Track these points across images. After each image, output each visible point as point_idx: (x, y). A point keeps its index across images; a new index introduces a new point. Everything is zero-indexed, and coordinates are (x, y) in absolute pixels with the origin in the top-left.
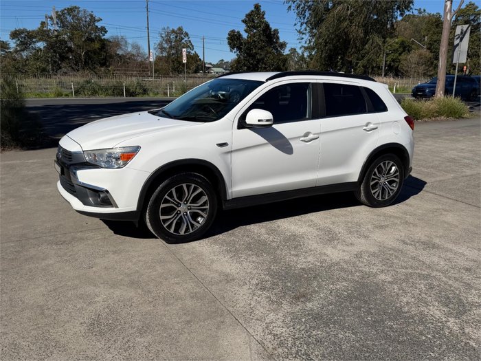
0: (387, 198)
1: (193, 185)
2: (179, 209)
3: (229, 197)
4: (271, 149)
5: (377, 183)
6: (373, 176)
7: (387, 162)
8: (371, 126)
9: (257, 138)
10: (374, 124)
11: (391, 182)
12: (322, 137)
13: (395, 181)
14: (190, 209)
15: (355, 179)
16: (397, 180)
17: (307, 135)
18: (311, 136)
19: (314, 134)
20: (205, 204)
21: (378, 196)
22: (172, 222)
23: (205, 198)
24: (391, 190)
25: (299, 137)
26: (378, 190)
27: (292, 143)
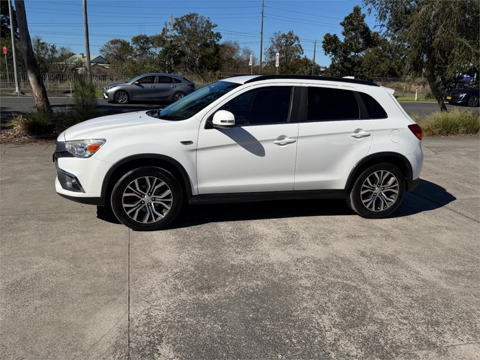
0: (382, 209)
1: (156, 179)
2: (143, 199)
3: (195, 193)
4: (240, 150)
5: (370, 193)
6: (363, 185)
7: (382, 171)
8: (362, 133)
9: (225, 139)
10: (366, 131)
11: (389, 194)
12: (300, 141)
13: (394, 193)
14: (155, 200)
15: (342, 186)
16: (397, 192)
17: (282, 138)
18: (287, 140)
19: (290, 138)
20: (168, 197)
21: (371, 206)
22: (135, 210)
23: (168, 192)
24: (388, 201)
25: (273, 140)
26: (371, 200)
27: (265, 145)
